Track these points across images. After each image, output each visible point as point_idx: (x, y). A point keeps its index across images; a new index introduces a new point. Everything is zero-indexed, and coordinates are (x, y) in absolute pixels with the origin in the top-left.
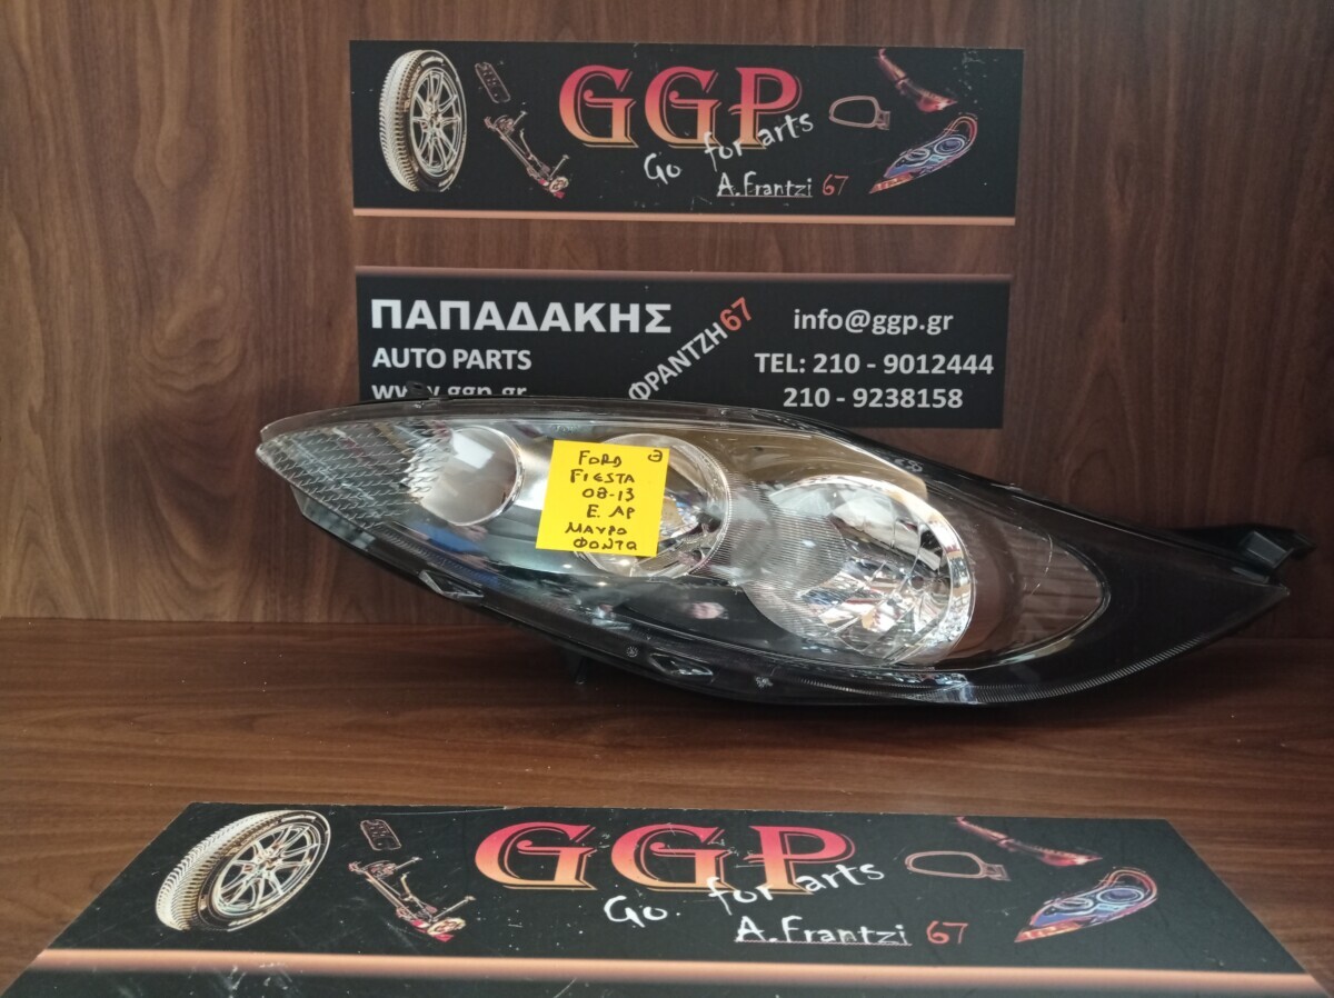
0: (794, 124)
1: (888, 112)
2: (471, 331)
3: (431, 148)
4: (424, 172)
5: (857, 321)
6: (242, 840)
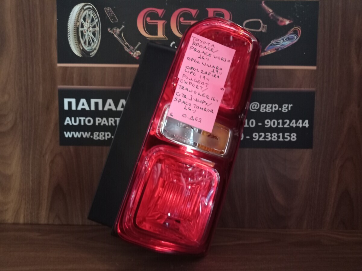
1: (266, 25)
2: (103, 111)
3: (87, 40)
4: (85, 50)
5: (254, 107)
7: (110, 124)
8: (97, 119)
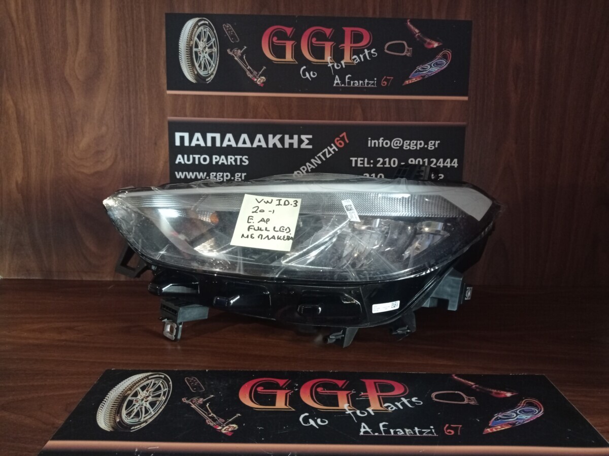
0: (369, 53)
1: (411, 48)
2: (221, 147)
3: (203, 63)
4: (199, 74)
5: (397, 143)
6: (132, 387)
7: (229, 163)
8: (214, 157)
